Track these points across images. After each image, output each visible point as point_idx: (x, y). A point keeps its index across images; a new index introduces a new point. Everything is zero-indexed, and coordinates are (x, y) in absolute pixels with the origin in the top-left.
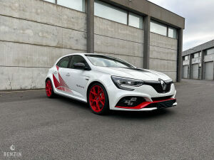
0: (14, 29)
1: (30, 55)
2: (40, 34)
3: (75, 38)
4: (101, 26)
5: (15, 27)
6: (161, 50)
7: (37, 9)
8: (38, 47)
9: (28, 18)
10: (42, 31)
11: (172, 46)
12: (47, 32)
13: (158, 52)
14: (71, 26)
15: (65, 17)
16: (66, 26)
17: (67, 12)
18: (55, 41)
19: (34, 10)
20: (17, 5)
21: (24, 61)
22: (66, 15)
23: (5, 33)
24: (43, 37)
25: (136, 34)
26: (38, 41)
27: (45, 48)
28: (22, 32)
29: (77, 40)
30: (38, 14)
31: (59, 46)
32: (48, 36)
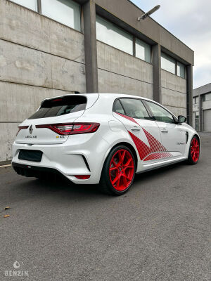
2: (18, 64)
3: (70, 73)
4: (103, 56)
6: (171, 93)
8: (15, 86)
10: (20, 59)
11: (181, 88)
13: (168, 96)
14: (64, 54)
15: (54, 37)
16: (55, 52)
17: (57, 28)
18: (40, 76)
19: (5, 21)
22: (56, 33)
24: (23, 69)
25: (144, 70)
26: (15, 75)
27: (27, 88)
29: (72, 76)
30: (12, 28)
31: (47, 85)
32: (29, 68)
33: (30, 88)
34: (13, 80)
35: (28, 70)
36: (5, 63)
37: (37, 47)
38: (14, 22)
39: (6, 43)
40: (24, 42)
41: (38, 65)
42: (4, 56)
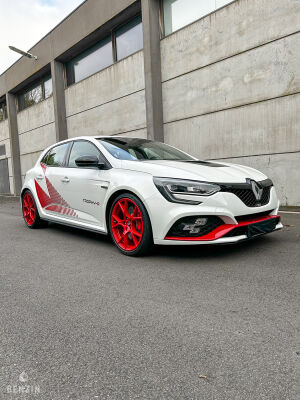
0: (204, 89)
1: (228, 133)
2: (247, 78)
5: (205, 85)
7: (240, 23)
8: (241, 109)
9: (223, 54)
12: (262, 67)
18: (280, 80)
19: (234, 30)
20: (206, 39)
21: (217, 149)
23: (192, 103)
24: (252, 82)
26: (244, 96)
28: (214, 89)
30: (241, 33)
31: (292, 90)
32: (263, 76)
33: (262, 105)
34: (240, 103)
35: (259, 80)
36: (232, 85)
37: (276, 35)
38: (244, 24)
39: (233, 58)
40: (256, 42)
41: (277, 63)
42: (231, 77)
